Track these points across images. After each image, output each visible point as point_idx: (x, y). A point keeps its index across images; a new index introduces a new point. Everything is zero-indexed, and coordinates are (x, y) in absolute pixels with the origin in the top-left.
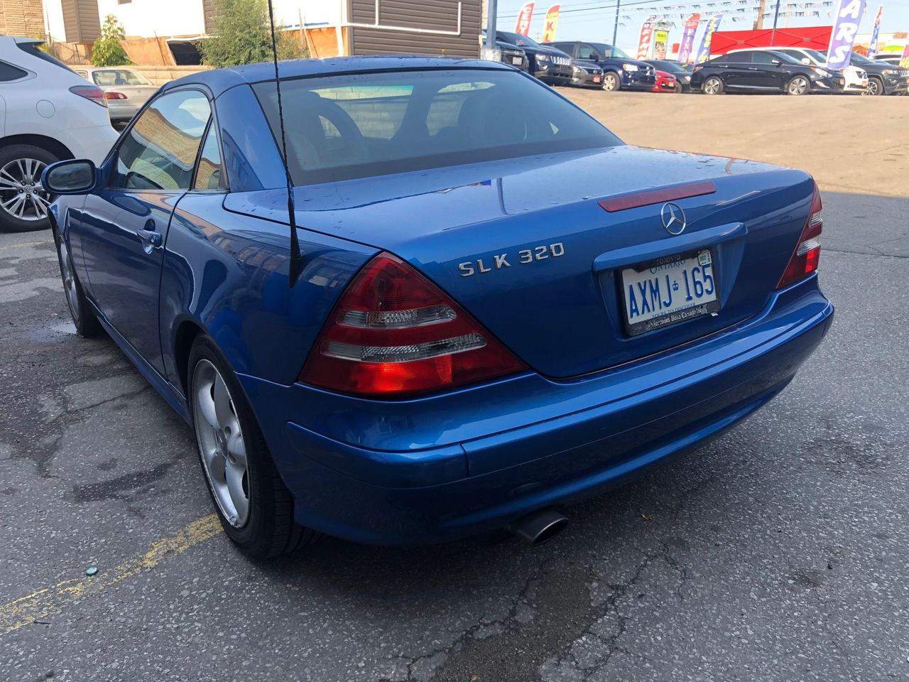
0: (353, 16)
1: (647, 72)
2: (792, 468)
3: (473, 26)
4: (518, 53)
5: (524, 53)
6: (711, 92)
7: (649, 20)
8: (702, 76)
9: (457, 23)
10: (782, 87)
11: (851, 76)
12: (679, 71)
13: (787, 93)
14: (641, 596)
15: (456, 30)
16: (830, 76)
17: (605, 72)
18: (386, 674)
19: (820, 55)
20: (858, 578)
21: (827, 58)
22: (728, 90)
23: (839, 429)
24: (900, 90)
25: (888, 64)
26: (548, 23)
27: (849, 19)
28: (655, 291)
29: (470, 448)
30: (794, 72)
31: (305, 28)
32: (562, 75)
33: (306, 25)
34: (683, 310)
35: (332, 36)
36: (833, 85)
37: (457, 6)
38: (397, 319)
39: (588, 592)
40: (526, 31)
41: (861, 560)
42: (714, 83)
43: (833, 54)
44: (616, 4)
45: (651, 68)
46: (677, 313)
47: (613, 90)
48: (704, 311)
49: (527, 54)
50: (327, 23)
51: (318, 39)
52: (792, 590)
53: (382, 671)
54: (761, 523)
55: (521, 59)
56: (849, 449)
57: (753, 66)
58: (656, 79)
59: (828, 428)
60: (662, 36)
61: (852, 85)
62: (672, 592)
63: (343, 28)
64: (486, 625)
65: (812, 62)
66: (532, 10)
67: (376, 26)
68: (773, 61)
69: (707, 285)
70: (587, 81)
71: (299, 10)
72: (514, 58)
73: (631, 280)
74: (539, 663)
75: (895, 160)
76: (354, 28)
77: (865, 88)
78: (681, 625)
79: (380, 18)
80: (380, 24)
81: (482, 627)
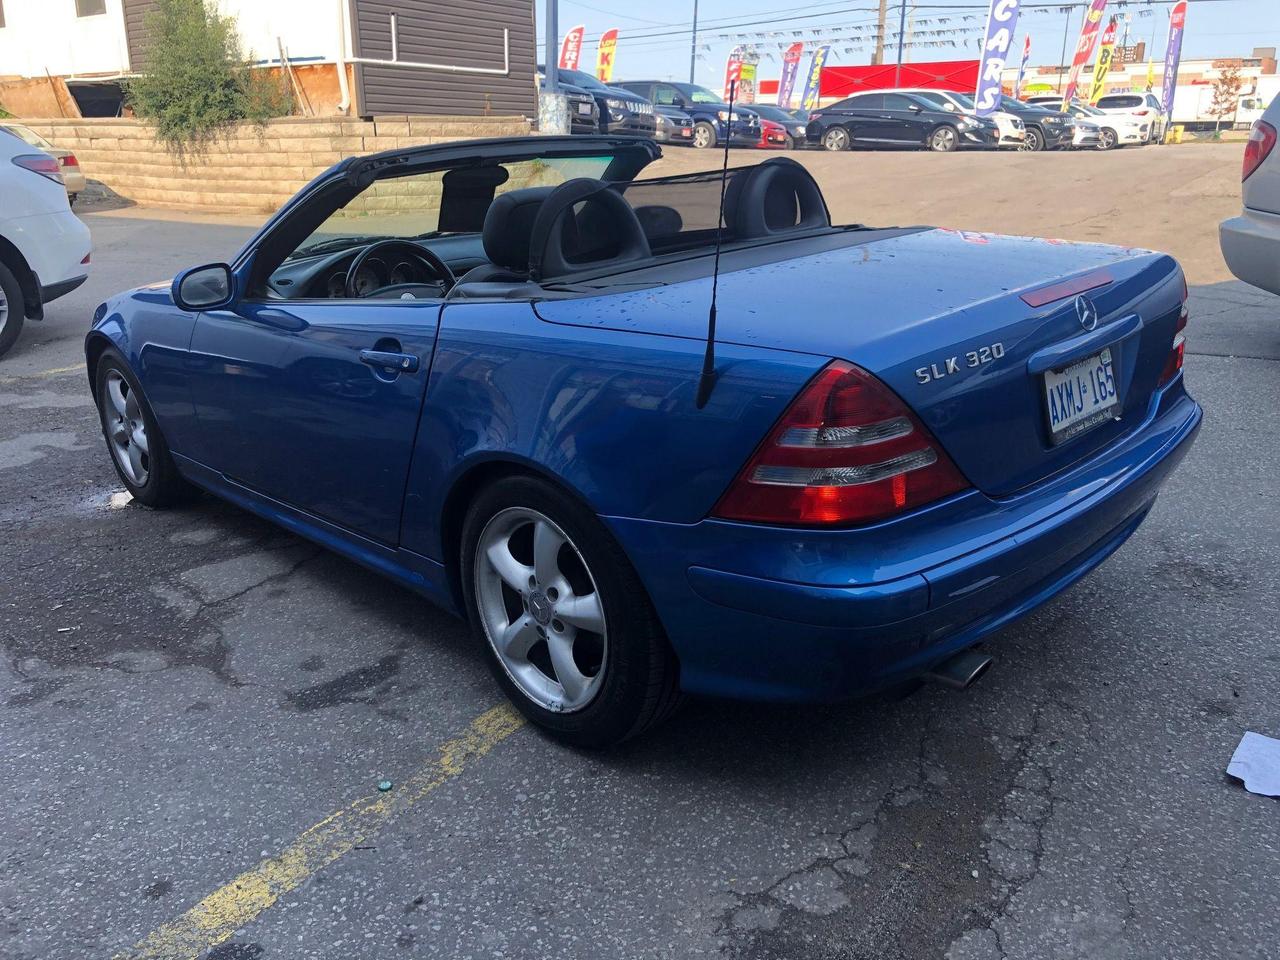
0: (360, 48)
1: (750, 122)
2: (1147, 597)
3: (524, 62)
4: (585, 98)
5: (592, 99)
6: (834, 148)
7: (737, 50)
8: (822, 127)
9: (504, 58)
10: (925, 141)
11: (1006, 126)
12: (786, 119)
13: (931, 149)
14: (1053, 743)
15: (504, 68)
16: (982, 126)
17: (696, 121)
18: (819, 852)
19: (965, 99)
20: (1269, 703)
21: (975, 105)
22: (854, 145)
23: (1179, 550)
24: (1063, 143)
25: (1045, 109)
26: (603, 54)
27: (995, 53)
28: (1070, 395)
29: (932, 576)
30: (940, 120)
31: (289, 64)
32: (643, 127)
33: (290, 60)
34: (1093, 415)
35: (330, 76)
36: (985, 139)
37: (503, 34)
38: (841, 436)
39: (992, 747)
40: (575, 66)
41: (1264, 684)
42: (838, 137)
43: (982, 99)
44: (692, 29)
45: (755, 117)
46: (1088, 418)
47: (706, 147)
48: (1109, 415)
49: (596, 100)
50: (322, 58)
51: (309, 79)
52: (1206, 720)
53: (813, 850)
54: (1142, 658)
55: (589, 106)
56: (1199, 572)
57: (887, 112)
58: (762, 131)
59: (1167, 550)
60: (749, 71)
61: (1007, 138)
62: (1083, 737)
63: (347, 65)
64: (900, 792)
65: (956, 108)
66: (580, 37)
67: (394, 62)
68: (911, 107)
69: (1110, 387)
70: (674, 135)
71: (279, 38)
72: (580, 105)
73: (1052, 383)
74: (979, 822)
75: (1099, 234)
76: (364, 65)
77: (1021, 141)
78: (1111, 766)
79: (398, 51)
80: (398, 60)
81: (897, 793)
